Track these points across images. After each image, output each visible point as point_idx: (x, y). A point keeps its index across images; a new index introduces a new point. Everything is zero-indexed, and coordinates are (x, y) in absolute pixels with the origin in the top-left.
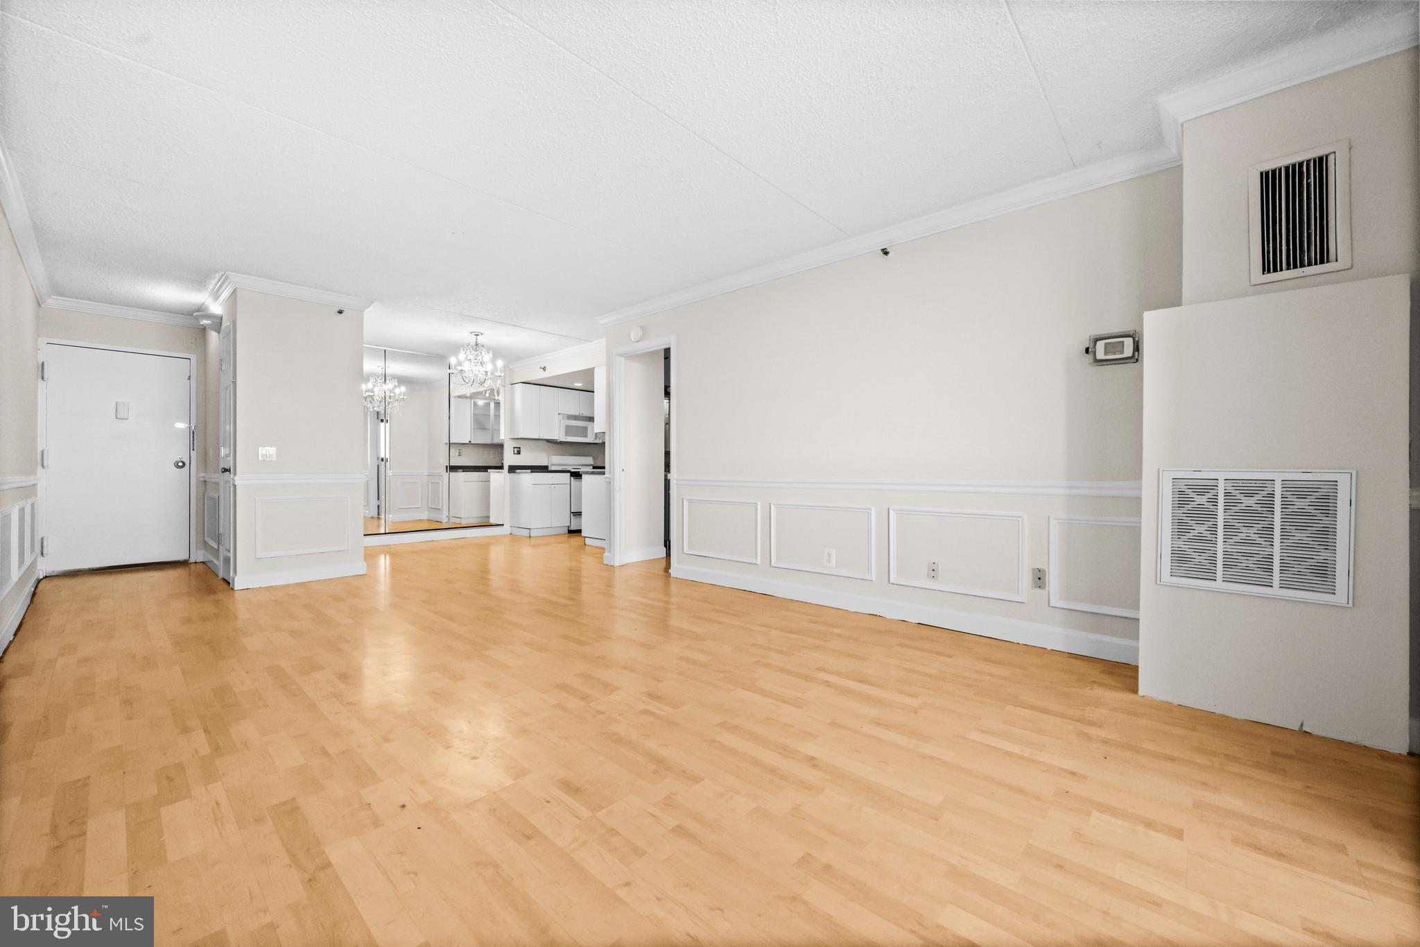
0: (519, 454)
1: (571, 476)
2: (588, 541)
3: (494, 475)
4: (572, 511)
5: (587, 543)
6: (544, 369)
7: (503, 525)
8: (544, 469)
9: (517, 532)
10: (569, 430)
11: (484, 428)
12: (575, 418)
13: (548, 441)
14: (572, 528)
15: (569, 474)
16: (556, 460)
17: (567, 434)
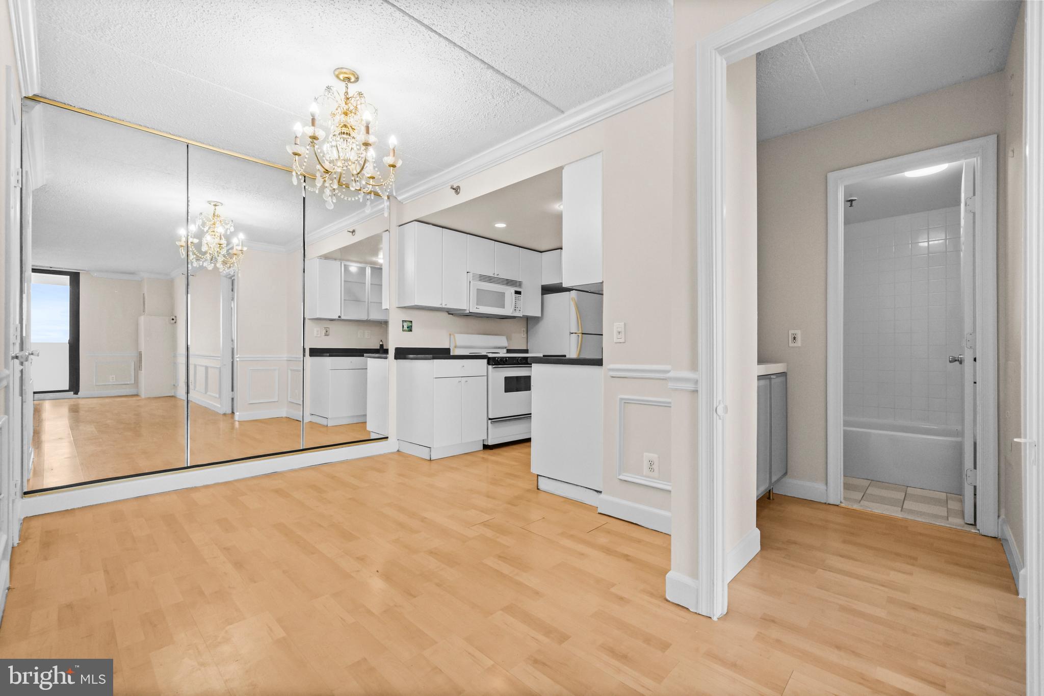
0: (411, 331)
1: (489, 363)
2: (544, 484)
3: (373, 363)
4: (490, 417)
5: (541, 486)
6: (457, 190)
7: (387, 438)
8: (443, 354)
9: (408, 449)
10: (482, 296)
11: (357, 300)
12: (490, 279)
13: (450, 312)
14: (490, 443)
15: (485, 361)
16: (462, 342)
17: (479, 302)
